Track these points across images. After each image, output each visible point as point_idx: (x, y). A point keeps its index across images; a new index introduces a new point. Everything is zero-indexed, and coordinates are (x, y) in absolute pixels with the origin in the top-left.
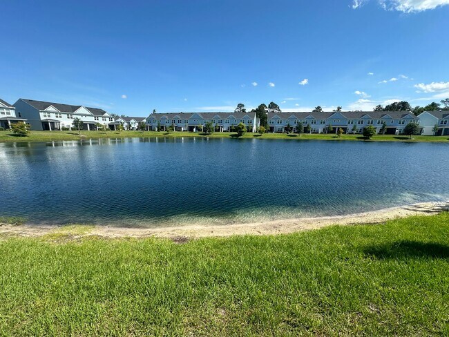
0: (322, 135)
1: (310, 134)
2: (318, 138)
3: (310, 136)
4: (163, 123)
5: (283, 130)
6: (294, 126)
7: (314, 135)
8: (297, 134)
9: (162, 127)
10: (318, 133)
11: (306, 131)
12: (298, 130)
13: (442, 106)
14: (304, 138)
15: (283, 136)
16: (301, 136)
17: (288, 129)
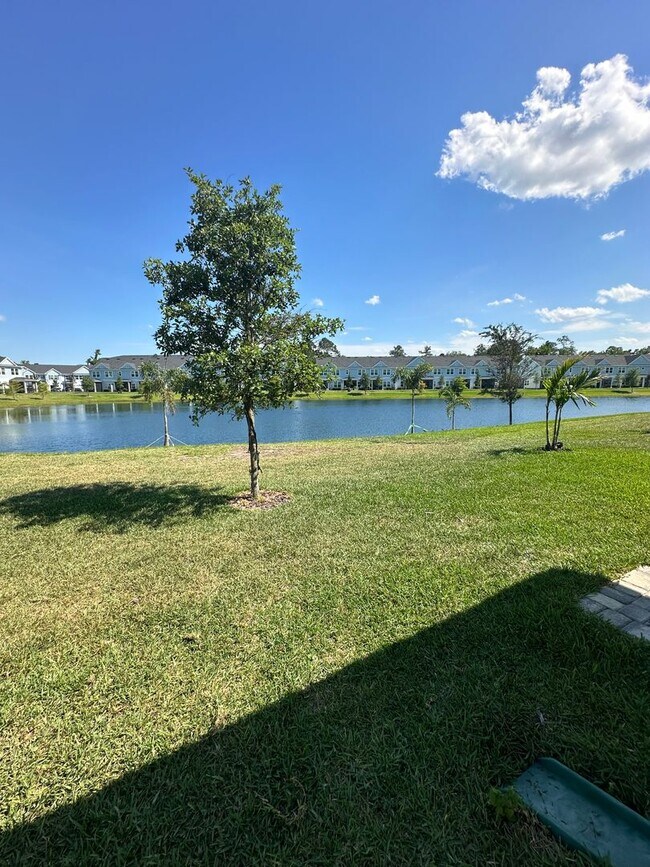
0: (399, 392)
1: (382, 391)
2: (394, 397)
3: (382, 393)
4: (126, 377)
5: (342, 385)
6: (358, 379)
7: (389, 391)
8: (363, 392)
9: (126, 384)
10: (393, 389)
11: (376, 386)
12: (363, 385)
13: (559, 346)
14: (373, 397)
15: (342, 395)
16: (368, 395)
17: (350, 384)
